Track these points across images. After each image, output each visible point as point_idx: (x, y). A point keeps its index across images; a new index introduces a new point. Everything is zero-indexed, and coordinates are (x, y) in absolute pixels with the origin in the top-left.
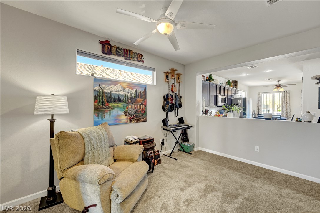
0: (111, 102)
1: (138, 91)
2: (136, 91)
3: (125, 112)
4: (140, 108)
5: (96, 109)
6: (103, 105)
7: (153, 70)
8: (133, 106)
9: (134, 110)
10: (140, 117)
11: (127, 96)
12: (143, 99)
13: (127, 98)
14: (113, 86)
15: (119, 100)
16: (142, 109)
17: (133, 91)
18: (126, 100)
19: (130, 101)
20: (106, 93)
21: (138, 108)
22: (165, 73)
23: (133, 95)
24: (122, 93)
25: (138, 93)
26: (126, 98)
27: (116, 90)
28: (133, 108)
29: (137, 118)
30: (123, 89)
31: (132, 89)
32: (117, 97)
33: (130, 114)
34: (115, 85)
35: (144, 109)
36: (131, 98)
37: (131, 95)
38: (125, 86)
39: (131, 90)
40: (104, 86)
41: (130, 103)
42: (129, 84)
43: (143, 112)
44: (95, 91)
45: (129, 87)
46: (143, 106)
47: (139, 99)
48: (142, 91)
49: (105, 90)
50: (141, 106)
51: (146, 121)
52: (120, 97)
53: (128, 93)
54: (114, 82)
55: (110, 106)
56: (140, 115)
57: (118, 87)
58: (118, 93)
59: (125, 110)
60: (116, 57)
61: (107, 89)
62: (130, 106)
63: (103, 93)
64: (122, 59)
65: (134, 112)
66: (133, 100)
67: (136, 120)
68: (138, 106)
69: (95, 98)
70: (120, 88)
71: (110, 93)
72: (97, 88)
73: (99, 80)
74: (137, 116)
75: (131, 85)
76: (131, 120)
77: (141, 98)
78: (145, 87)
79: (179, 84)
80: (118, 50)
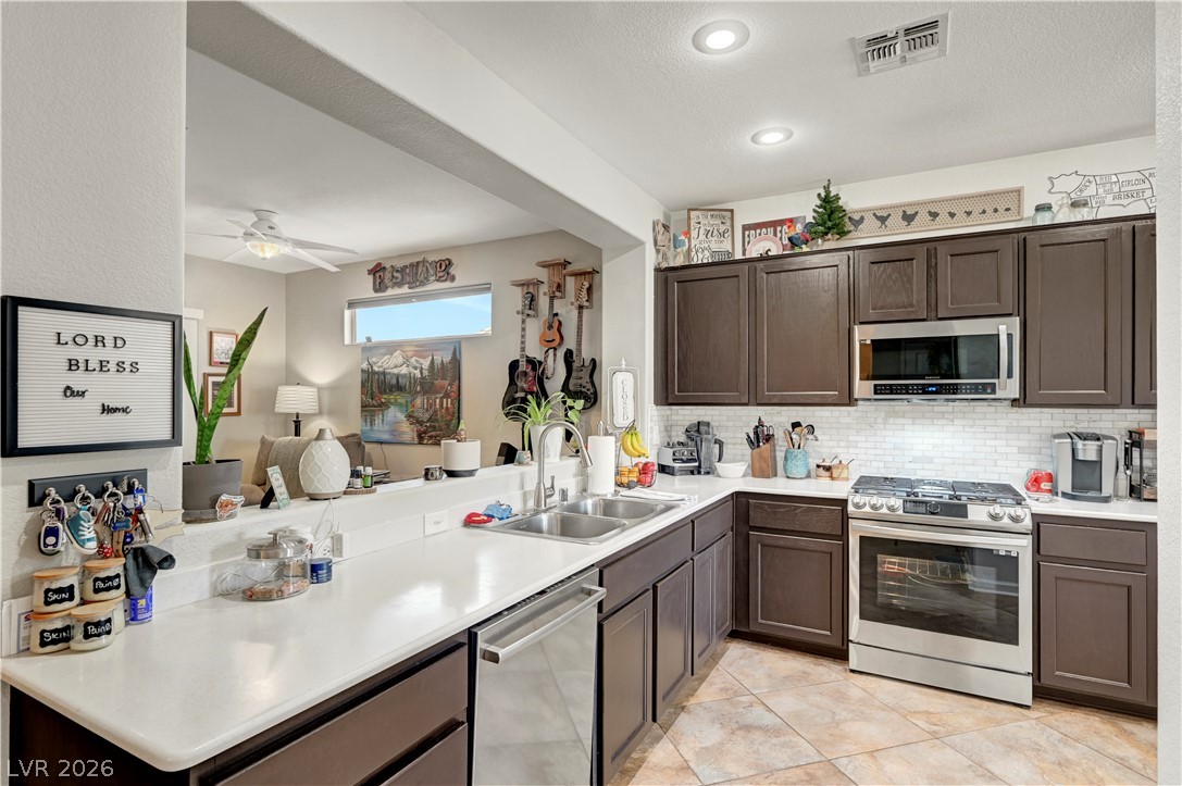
0: (385, 392)
1: (438, 360)
2: (432, 361)
3: (409, 416)
4: (442, 408)
5: (364, 406)
6: (372, 399)
7: (485, 288)
8: (426, 401)
9: (427, 410)
10: (441, 430)
11: (412, 375)
12: (448, 381)
13: (412, 381)
14: (388, 356)
15: (399, 388)
16: (447, 408)
17: (426, 364)
18: (410, 386)
19: (418, 388)
20: (378, 373)
21: (438, 407)
22: (522, 285)
23: (426, 373)
24: (404, 370)
25: (436, 367)
26: (410, 382)
27: (393, 364)
28: (425, 406)
29: (434, 434)
30: (406, 361)
31: (424, 358)
32: (394, 381)
33: (420, 422)
34: (391, 353)
35: (452, 411)
36: (423, 381)
37: (421, 373)
38: (409, 354)
39: (421, 360)
40: (374, 359)
41: (419, 392)
42: (417, 346)
43: (449, 418)
44: (363, 371)
45: (418, 354)
46: (450, 400)
47: (439, 382)
48: (447, 358)
49: (376, 369)
50: (445, 401)
52: (400, 380)
53: (416, 368)
54: (390, 348)
55: (383, 400)
56: (442, 424)
57: (398, 358)
58: (396, 371)
59: (410, 410)
60: (397, 291)
61: (379, 364)
62: (419, 401)
63: (374, 373)
64: (405, 290)
65: (427, 416)
66: (426, 386)
67: (431, 437)
68: (438, 401)
69: (363, 386)
70: (400, 360)
71: (384, 373)
72: (365, 366)
73: (369, 348)
74: (434, 427)
75: (423, 348)
76: (420, 438)
77: (444, 379)
78: (456, 346)
79: (579, 313)
80: (395, 274)
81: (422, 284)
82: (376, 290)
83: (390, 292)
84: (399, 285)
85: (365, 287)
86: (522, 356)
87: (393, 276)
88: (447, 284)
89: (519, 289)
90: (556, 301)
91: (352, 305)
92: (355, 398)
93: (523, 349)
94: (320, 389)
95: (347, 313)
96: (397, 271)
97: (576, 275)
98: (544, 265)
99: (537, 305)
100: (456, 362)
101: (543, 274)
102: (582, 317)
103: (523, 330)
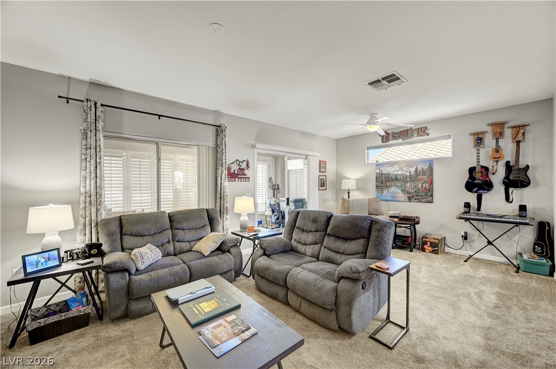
0: (389, 181)
1: (420, 168)
2: (417, 169)
3: (403, 191)
4: (422, 187)
5: (377, 187)
6: (382, 184)
7: (449, 137)
8: (412, 184)
9: (413, 188)
10: (422, 196)
11: (405, 174)
12: (426, 177)
13: (405, 177)
14: (390, 167)
15: (397, 179)
16: (426, 187)
17: (413, 170)
18: (403, 179)
19: (408, 180)
20: (385, 174)
21: (420, 187)
22: (474, 134)
23: (412, 173)
24: (400, 172)
25: (419, 171)
26: (403, 177)
27: (393, 171)
28: (412, 187)
29: (418, 198)
30: (401, 169)
32: (394, 177)
33: (409, 193)
34: (392, 166)
35: (428, 188)
36: (410, 176)
37: (410, 173)
38: (402, 166)
39: (410, 168)
40: (383, 169)
41: (408, 181)
42: (406, 163)
43: (427, 191)
44: (376, 173)
45: (407, 166)
46: (427, 184)
47: (421, 177)
48: (425, 167)
49: (384, 172)
50: (424, 184)
51: (432, 202)
52: (397, 176)
53: (407, 172)
54: (392, 164)
55: (388, 184)
56: (423, 194)
57: (396, 167)
58: (395, 173)
59: (403, 188)
60: (395, 142)
61: (386, 170)
62: (408, 185)
63: (382, 174)
64: (400, 141)
65: (414, 190)
66: (413, 178)
67: (416, 199)
68: (420, 185)
69: (377, 178)
70: (398, 169)
71: (388, 174)
72: (378, 171)
73: (378, 165)
74: (418, 195)
75: (409, 163)
76: (410, 199)
77: (424, 175)
78: (431, 162)
79: (517, 144)
80: (395, 135)
81: (410, 138)
82: (383, 142)
83: (391, 142)
84: (397, 139)
85: (377, 141)
86: (477, 165)
87: (393, 136)
88: (425, 137)
89: (472, 137)
90: (500, 140)
91: (369, 148)
92: (373, 183)
93: (478, 162)
94: (357, 180)
95: (366, 151)
96: (396, 134)
97: (513, 127)
98: (489, 125)
99: (484, 143)
100: (431, 169)
101: (489, 129)
102: (519, 146)
103: (478, 153)
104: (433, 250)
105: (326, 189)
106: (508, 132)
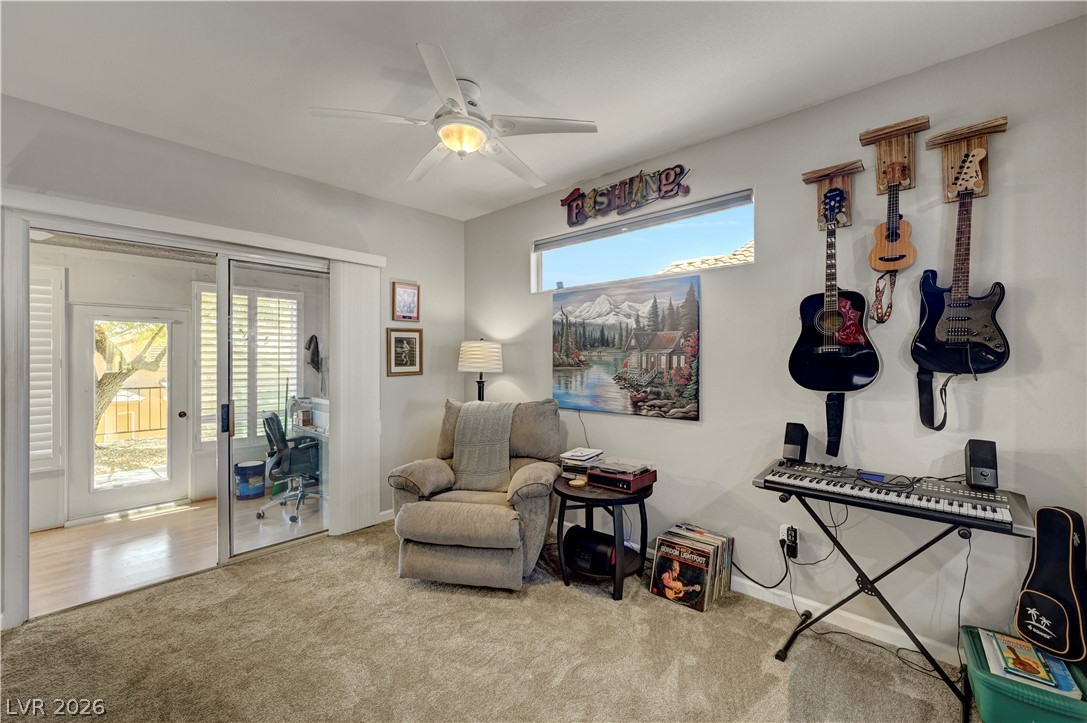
0: (585, 348)
1: (663, 304)
2: (655, 307)
3: (619, 379)
4: (670, 368)
5: (557, 365)
6: (567, 356)
7: (744, 197)
8: (644, 358)
9: (646, 370)
10: (668, 397)
11: (624, 326)
12: (680, 333)
13: (624, 334)
14: (588, 303)
15: (604, 342)
16: (679, 368)
17: (645, 309)
18: (621, 340)
19: (633, 342)
20: (574, 325)
21: (663, 366)
22: (816, 178)
23: (644, 322)
24: (611, 320)
25: (660, 313)
26: (621, 335)
27: (594, 314)
28: (644, 366)
29: (657, 402)
30: (615, 308)
31: (641, 302)
32: (597, 335)
33: (635, 387)
34: (593, 300)
35: (686, 372)
36: (639, 332)
37: (637, 322)
38: (619, 298)
39: (637, 306)
40: (569, 308)
41: (633, 348)
42: (630, 287)
43: (683, 381)
44: (554, 323)
45: (630, 297)
46: (683, 358)
47: (665, 333)
48: (678, 301)
49: (572, 319)
50: (675, 358)
51: (697, 418)
52: (606, 333)
53: (628, 316)
54: (591, 293)
55: (582, 358)
56: (672, 391)
57: (602, 304)
58: (599, 321)
59: (620, 370)
60: (601, 221)
61: (577, 313)
62: (634, 359)
63: (570, 325)
64: (613, 217)
65: (646, 378)
66: (644, 339)
67: (653, 407)
68: (664, 358)
69: (555, 339)
70: (606, 307)
71: (583, 325)
72: (558, 316)
73: (562, 295)
74: (658, 395)
75: (637, 288)
76: (637, 406)
77: (674, 328)
78: (693, 285)
79: (962, 205)
80: (599, 199)
81: (639, 205)
82: (571, 223)
83: (591, 224)
84: (604, 212)
85: (557, 221)
86: (830, 288)
87: (595, 202)
88: (679, 200)
89: (814, 187)
90: (903, 196)
91: (538, 246)
92: (545, 355)
93: (831, 277)
94: (505, 345)
95: (534, 256)
96: (602, 195)
98: (869, 140)
99: (849, 207)
100: (694, 307)
101: (868, 156)
102: (969, 212)
103: (831, 246)
104: (686, 593)
105: (421, 372)
106: (930, 165)
